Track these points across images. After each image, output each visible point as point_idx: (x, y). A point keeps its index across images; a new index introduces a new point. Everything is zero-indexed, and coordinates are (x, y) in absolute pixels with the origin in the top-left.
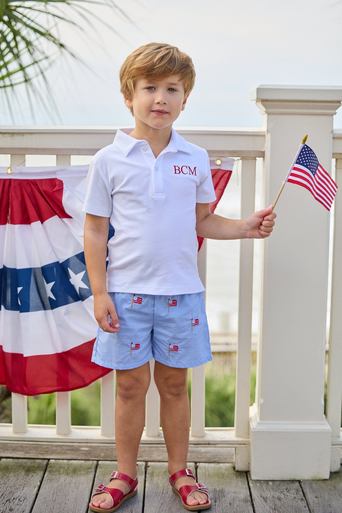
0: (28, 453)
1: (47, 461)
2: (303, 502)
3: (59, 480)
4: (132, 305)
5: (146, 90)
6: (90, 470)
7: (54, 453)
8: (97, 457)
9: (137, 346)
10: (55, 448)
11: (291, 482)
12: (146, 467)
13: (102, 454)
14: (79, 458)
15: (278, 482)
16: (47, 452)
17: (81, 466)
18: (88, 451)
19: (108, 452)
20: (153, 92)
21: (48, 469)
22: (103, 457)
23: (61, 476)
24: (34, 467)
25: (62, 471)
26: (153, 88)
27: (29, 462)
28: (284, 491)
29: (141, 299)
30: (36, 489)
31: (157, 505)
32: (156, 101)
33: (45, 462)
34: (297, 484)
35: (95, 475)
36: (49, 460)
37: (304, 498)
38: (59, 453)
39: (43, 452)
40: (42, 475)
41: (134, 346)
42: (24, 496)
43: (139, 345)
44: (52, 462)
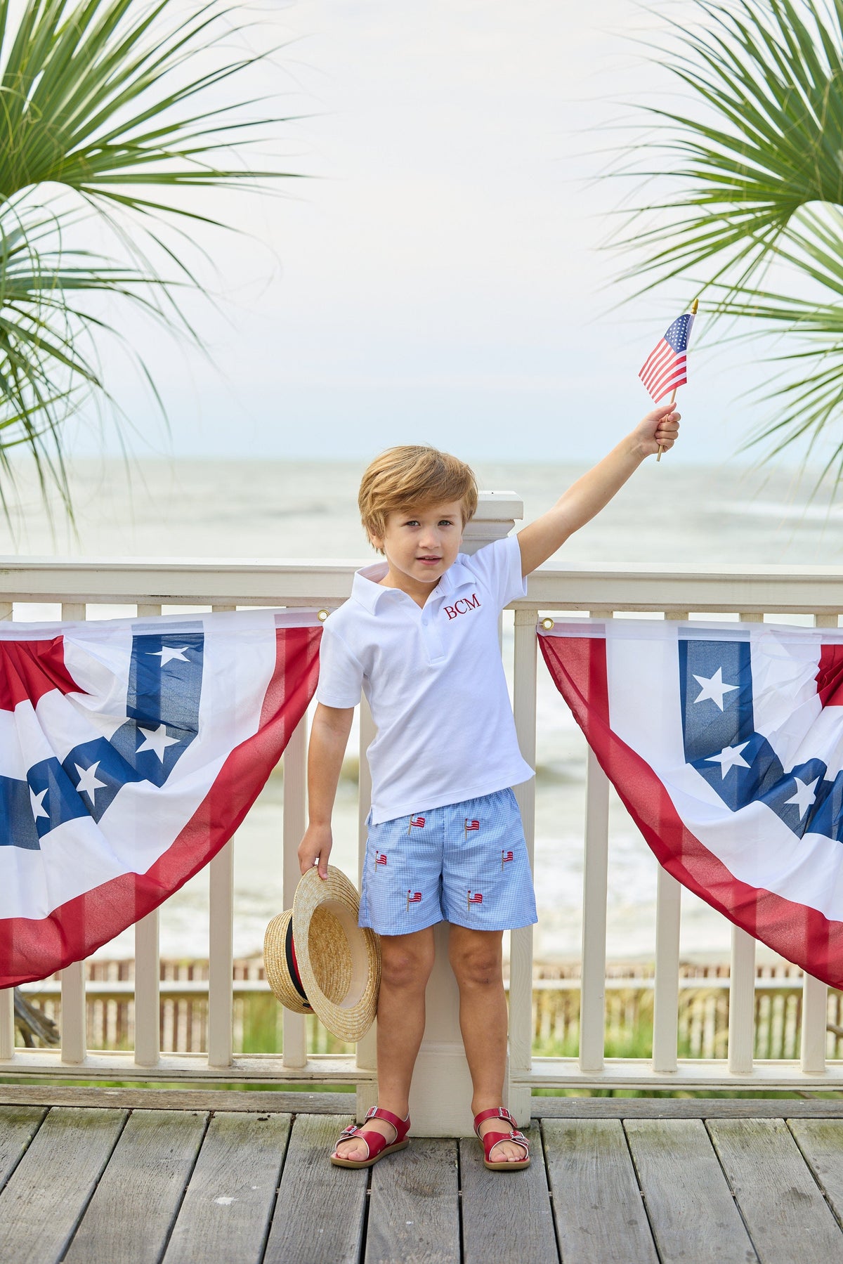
0: (15, 1098)
1: (46, 1108)
2: (453, 1166)
3: (62, 1134)
4: (410, 830)
5: (406, 527)
6: (116, 1121)
7: (60, 1098)
8: (132, 1104)
9: (418, 896)
10: (62, 1092)
11: (443, 1140)
12: (211, 1116)
13: (140, 1101)
14: (100, 1106)
15: (423, 1140)
16: (48, 1097)
17: (102, 1115)
18: (117, 1096)
19: (151, 1097)
20: (418, 530)
21: (47, 1120)
22: (141, 1105)
23: (67, 1128)
24: (24, 1116)
25: (69, 1122)
26: (416, 524)
27: (16, 1111)
28: (426, 1152)
29: (423, 819)
30: (24, 1145)
31: (215, 1166)
32: (421, 544)
33: (43, 1110)
34: (453, 1143)
35: (123, 1128)
36: (50, 1107)
37: (456, 1162)
38: (68, 1099)
39: (42, 1097)
40: (36, 1127)
41: (412, 895)
42: (3, 1153)
43: (420, 894)
44: (54, 1110)
